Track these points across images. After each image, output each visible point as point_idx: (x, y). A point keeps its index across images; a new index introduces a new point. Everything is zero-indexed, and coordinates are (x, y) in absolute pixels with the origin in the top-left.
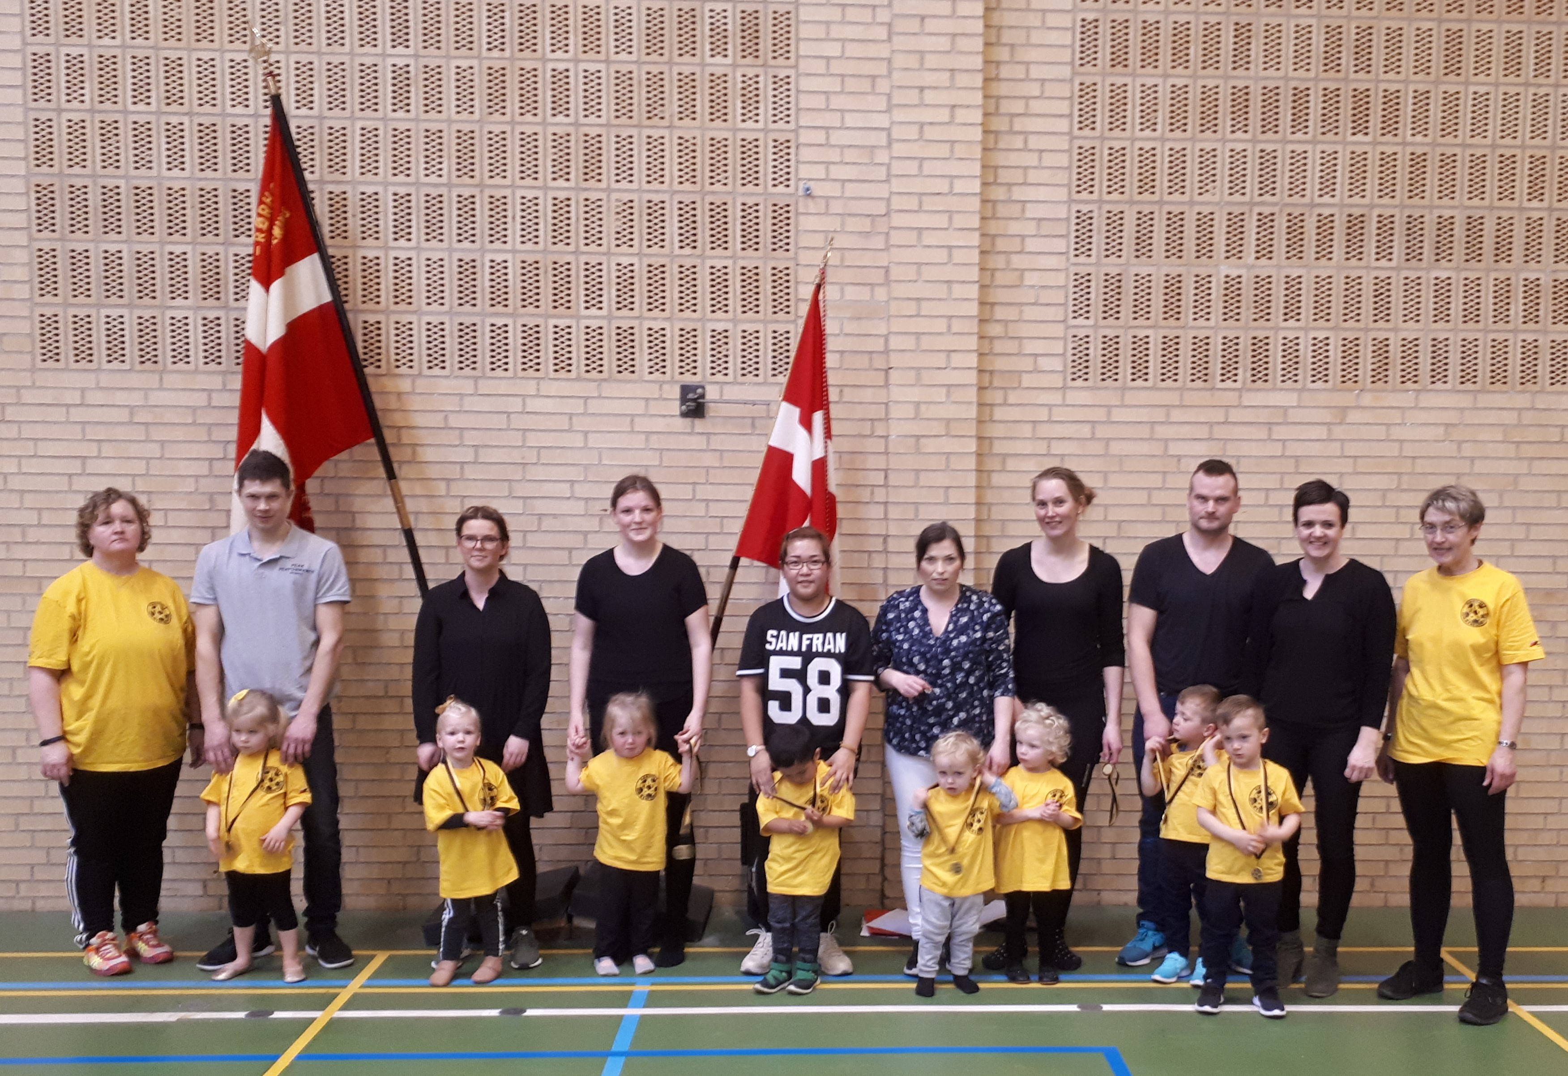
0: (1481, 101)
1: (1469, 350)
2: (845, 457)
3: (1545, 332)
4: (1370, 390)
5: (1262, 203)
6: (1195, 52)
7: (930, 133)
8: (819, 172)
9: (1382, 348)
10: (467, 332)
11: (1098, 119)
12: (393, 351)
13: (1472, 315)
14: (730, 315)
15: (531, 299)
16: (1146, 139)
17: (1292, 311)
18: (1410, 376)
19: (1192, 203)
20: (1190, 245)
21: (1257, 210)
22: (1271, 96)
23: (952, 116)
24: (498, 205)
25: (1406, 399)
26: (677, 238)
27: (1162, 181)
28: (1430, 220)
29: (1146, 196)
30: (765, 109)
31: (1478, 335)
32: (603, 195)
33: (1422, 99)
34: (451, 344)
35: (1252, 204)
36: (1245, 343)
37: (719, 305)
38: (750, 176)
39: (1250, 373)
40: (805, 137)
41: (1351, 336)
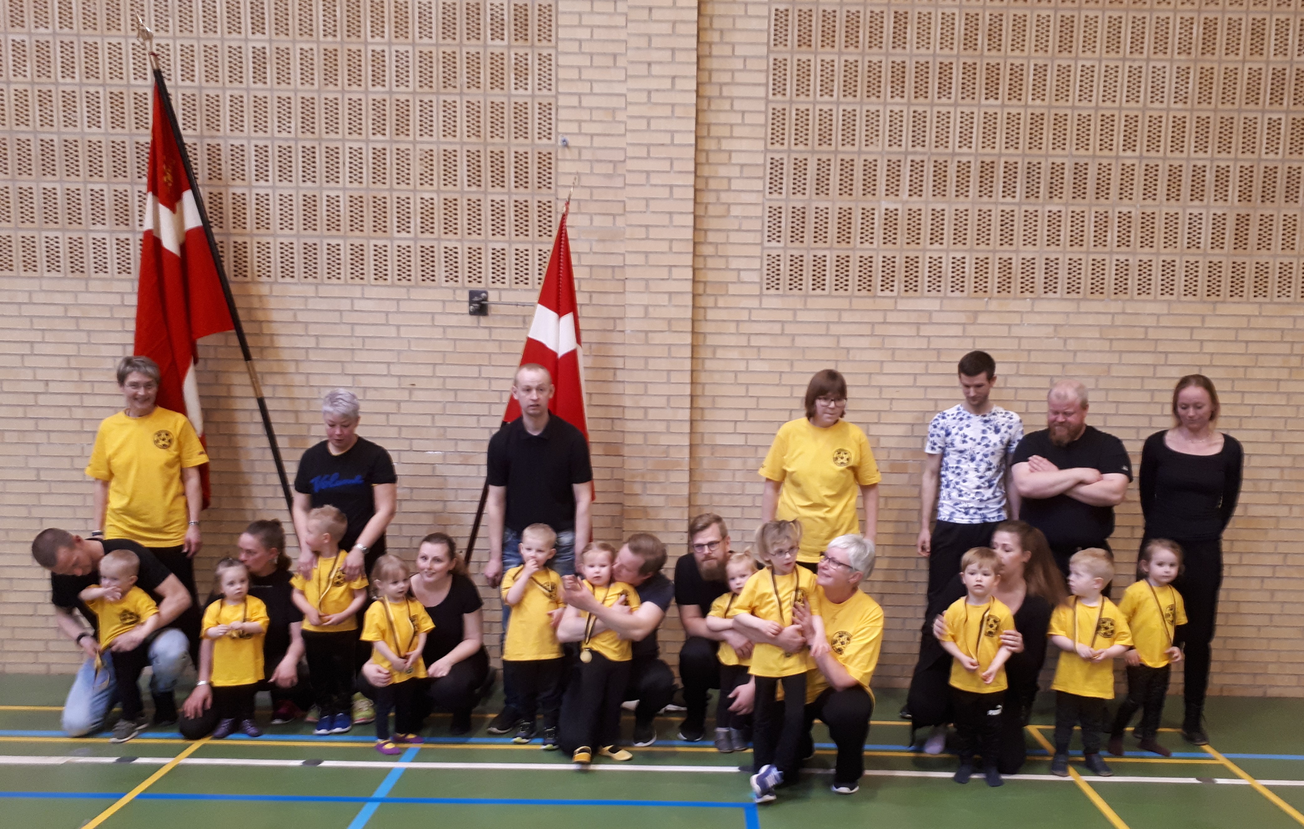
0: (1088, 72)
1: (1074, 267)
2: (594, 346)
3: (1134, 254)
4: (997, 298)
5: (915, 153)
6: (863, 35)
7: (655, 97)
8: (574, 128)
9: (1006, 265)
10: (310, 250)
11: (788, 87)
12: (256, 264)
13: (1077, 240)
14: (506, 237)
15: (356, 224)
16: (825, 103)
17: (936, 237)
18: (1027, 287)
19: (860, 152)
20: (858, 185)
21: (910, 158)
22: (922, 69)
23: (673, 84)
24: (332, 154)
25: (1024, 305)
26: (466, 178)
27: (837, 135)
28: (1046, 166)
29: (825, 147)
30: (533, 80)
31: (1081, 256)
32: (410, 146)
33: (1041, 71)
34: (298, 260)
35: (906, 153)
36: (900, 262)
37: (498, 229)
38: (522, 131)
39: (903, 284)
40: (562, 101)
41: (982, 256)
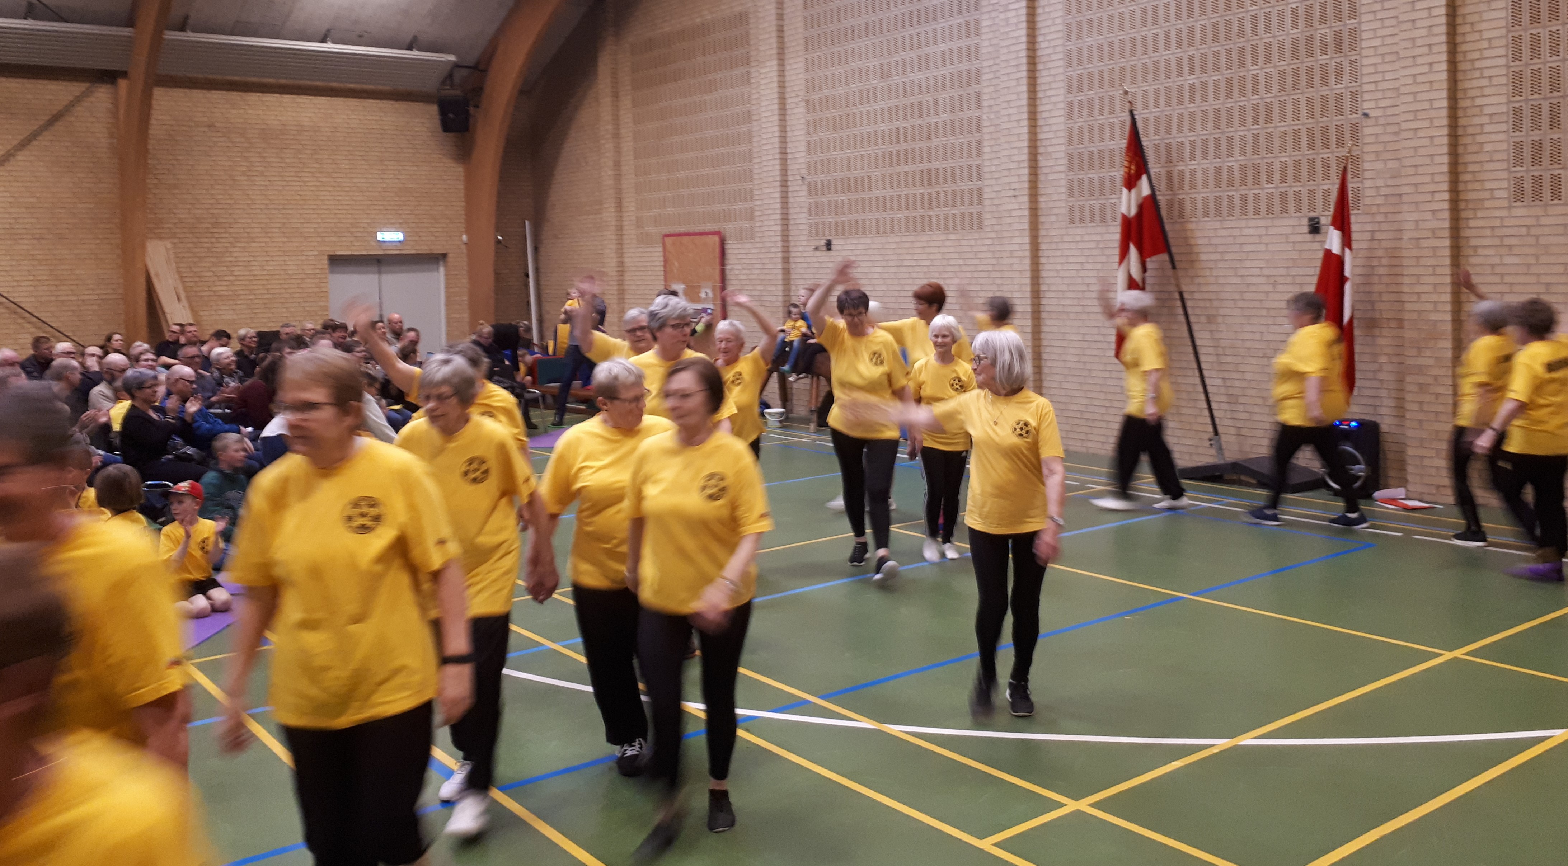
7: (1419, 79)
8: (1372, 105)
10: (1218, 200)
11: (1523, 54)
12: (1189, 211)
14: (1331, 181)
15: (1243, 181)
16: (1553, 61)
23: (1431, 68)
26: (1306, 146)
29: (1555, 94)
30: (1346, 77)
32: (1273, 130)
34: (1212, 206)
37: (1326, 176)
38: (1340, 111)
40: (1366, 88)
